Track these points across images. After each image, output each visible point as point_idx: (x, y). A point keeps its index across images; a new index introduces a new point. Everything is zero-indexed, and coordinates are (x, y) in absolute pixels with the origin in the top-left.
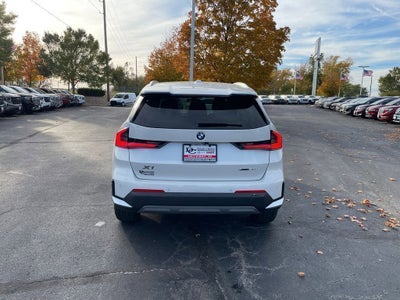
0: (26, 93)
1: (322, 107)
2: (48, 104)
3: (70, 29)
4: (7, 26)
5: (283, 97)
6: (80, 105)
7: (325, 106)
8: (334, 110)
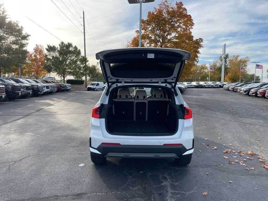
0: (34, 83)
1: (228, 90)
2: (48, 90)
3: (62, 43)
4: (24, 42)
5: (202, 83)
6: (68, 90)
7: (230, 89)
8: (236, 92)
